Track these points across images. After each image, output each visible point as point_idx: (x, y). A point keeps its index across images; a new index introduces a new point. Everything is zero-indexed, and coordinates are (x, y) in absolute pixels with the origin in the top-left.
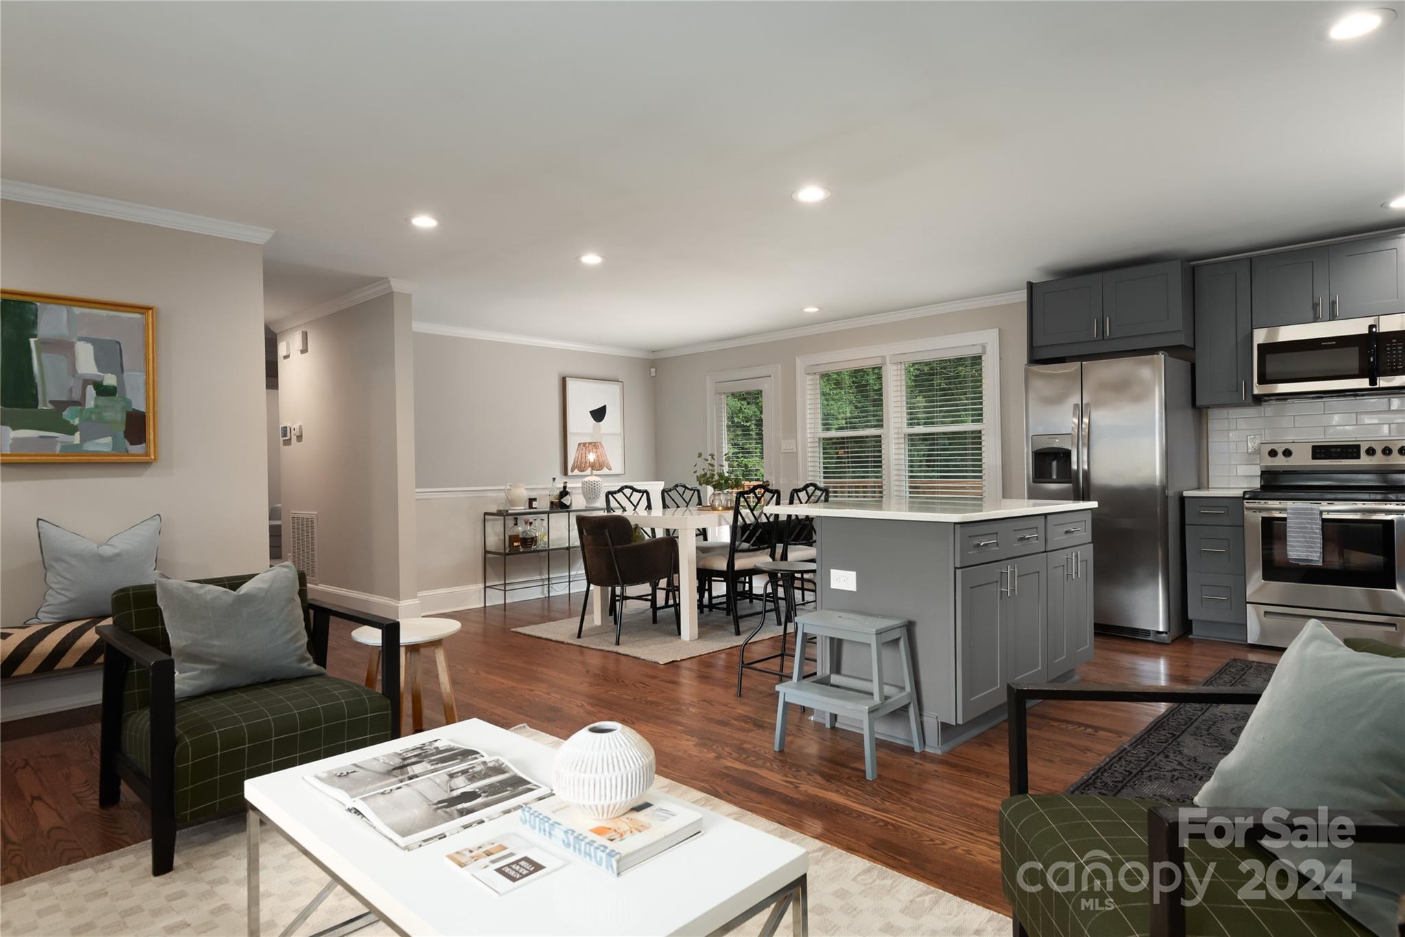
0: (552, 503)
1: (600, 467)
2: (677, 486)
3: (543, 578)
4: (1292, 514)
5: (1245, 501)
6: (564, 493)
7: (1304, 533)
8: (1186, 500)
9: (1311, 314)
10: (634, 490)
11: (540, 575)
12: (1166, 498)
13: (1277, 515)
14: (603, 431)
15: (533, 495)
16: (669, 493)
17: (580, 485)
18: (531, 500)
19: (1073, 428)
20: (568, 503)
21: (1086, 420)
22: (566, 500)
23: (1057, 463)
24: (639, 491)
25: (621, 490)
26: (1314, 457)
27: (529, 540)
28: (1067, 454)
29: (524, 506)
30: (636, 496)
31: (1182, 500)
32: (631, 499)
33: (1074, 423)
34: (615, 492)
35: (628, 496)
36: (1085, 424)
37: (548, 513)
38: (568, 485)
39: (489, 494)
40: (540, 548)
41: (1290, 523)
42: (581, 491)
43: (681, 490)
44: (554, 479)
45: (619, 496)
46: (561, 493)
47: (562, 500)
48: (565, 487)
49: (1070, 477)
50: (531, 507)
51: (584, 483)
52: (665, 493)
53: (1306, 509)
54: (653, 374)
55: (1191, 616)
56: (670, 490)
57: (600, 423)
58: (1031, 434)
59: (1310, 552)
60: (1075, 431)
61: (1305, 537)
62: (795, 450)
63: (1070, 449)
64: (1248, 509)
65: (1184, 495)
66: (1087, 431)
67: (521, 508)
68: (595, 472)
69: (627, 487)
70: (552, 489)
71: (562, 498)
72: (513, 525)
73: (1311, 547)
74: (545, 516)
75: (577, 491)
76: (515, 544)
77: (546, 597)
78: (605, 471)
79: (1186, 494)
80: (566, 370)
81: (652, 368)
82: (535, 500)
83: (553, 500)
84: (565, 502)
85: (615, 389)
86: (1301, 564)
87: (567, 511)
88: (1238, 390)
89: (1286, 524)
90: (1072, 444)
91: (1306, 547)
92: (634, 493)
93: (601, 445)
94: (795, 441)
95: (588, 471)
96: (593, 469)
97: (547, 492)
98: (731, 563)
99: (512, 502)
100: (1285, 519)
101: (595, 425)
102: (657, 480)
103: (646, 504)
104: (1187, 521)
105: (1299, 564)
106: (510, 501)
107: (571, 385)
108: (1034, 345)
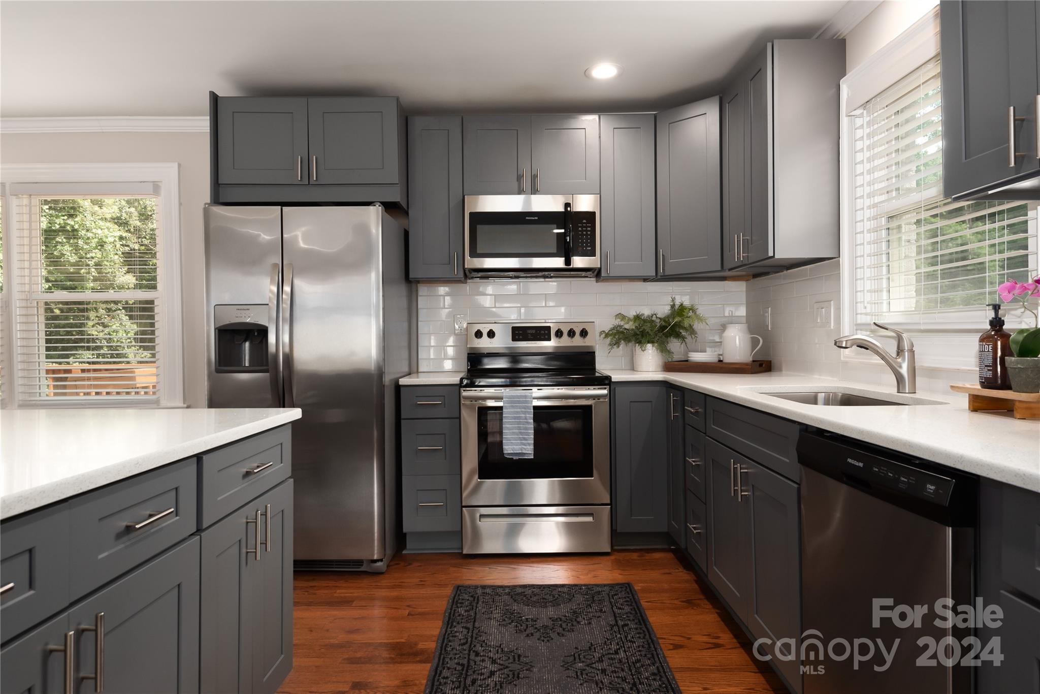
4: (508, 402)
5: (462, 389)
7: (519, 423)
8: (402, 389)
9: (515, 184)
12: (382, 386)
13: (491, 403)
19: (270, 298)
21: (287, 289)
23: (251, 344)
26: (514, 339)
28: (262, 332)
31: (398, 388)
33: (271, 291)
36: (287, 294)
41: (506, 413)
49: (267, 365)
53: (521, 397)
55: (405, 529)
58: (213, 304)
59: (524, 444)
60: (273, 303)
61: (519, 428)
63: (267, 325)
64: (466, 398)
65: (400, 383)
66: (289, 302)
73: (525, 439)
79: (403, 381)
86: (515, 458)
88: (450, 262)
89: (502, 413)
90: (270, 319)
91: (520, 439)
100: (501, 408)
104: (403, 416)
105: (513, 458)
108: (220, 182)
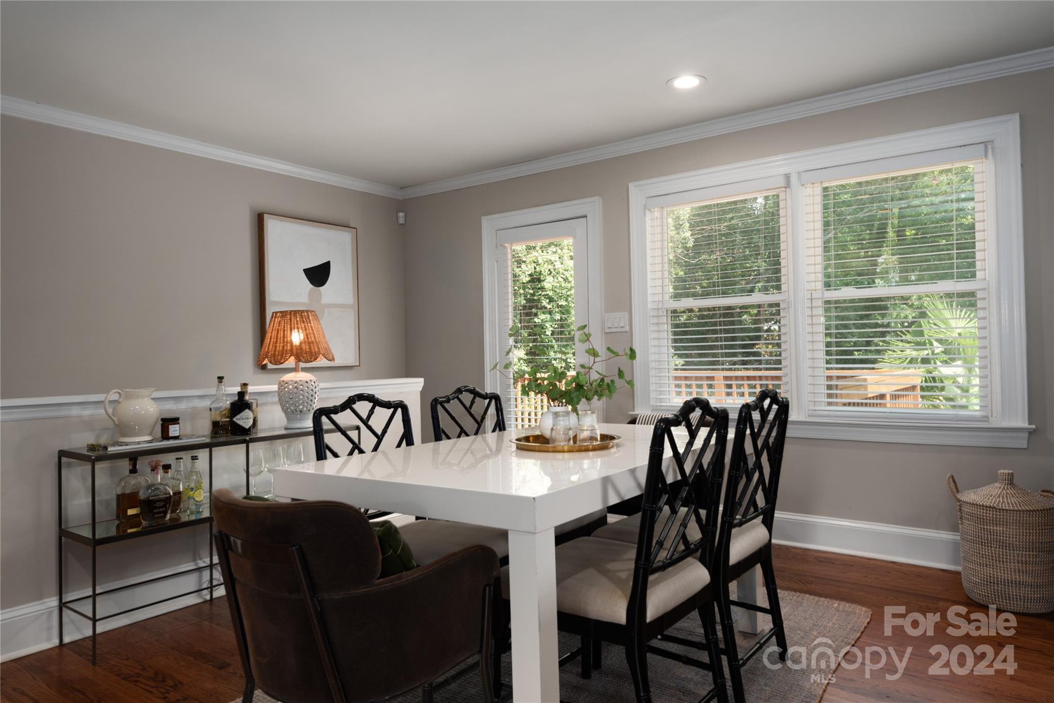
0: (215, 424)
1: (313, 356)
2: (459, 391)
3: (201, 564)
6: (241, 404)
10: (376, 402)
11: (194, 560)
14: (325, 300)
15: (171, 409)
16: (446, 405)
17: (275, 388)
18: (167, 422)
20: (247, 424)
22: (244, 419)
24: (386, 405)
25: (348, 404)
27: (158, 504)
29: (150, 434)
30: (381, 416)
32: (370, 423)
34: (336, 410)
35: (365, 416)
37: (209, 446)
38: (251, 389)
39: (75, 411)
40: (185, 518)
42: (276, 399)
43: (467, 398)
44: (220, 379)
45: (345, 418)
46: (233, 405)
47: (235, 419)
48: (241, 394)
50: (165, 436)
51: (282, 385)
52: (439, 407)
54: (401, 221)
56: (448, 401)
57: (321, 288)
62: (627, 329)
67: (141, 441)
68: (302, 365)
69: (361, 397)
70: (215, 398)
71: (235, 415)
72: (127, 473)
74: (203, 454)
75: (270, 399)
76: (130, 512)
77: (206, 602)
78: (322, 362)
80: (264, 201)
81: (400, 212)
82: (175, 421)
83: (218, 419)
84: (241, 423)
85: (345, 238)
87: (244, 441)
92: (377, 408)
93: (316, 316)
94: (626, 314)
95: (291, 362)
96: (298, 359)
97: (207, 403)
98: (637, 603)
99: (123, 428)
101: (311, 290)
102: (408, 374)
103: (402, 431)
106: (117, 425)
107: (273, 227)
